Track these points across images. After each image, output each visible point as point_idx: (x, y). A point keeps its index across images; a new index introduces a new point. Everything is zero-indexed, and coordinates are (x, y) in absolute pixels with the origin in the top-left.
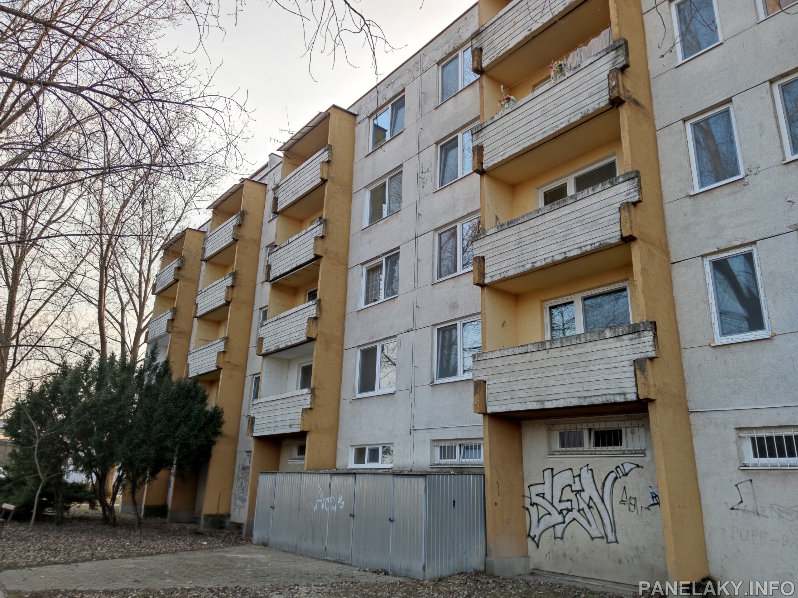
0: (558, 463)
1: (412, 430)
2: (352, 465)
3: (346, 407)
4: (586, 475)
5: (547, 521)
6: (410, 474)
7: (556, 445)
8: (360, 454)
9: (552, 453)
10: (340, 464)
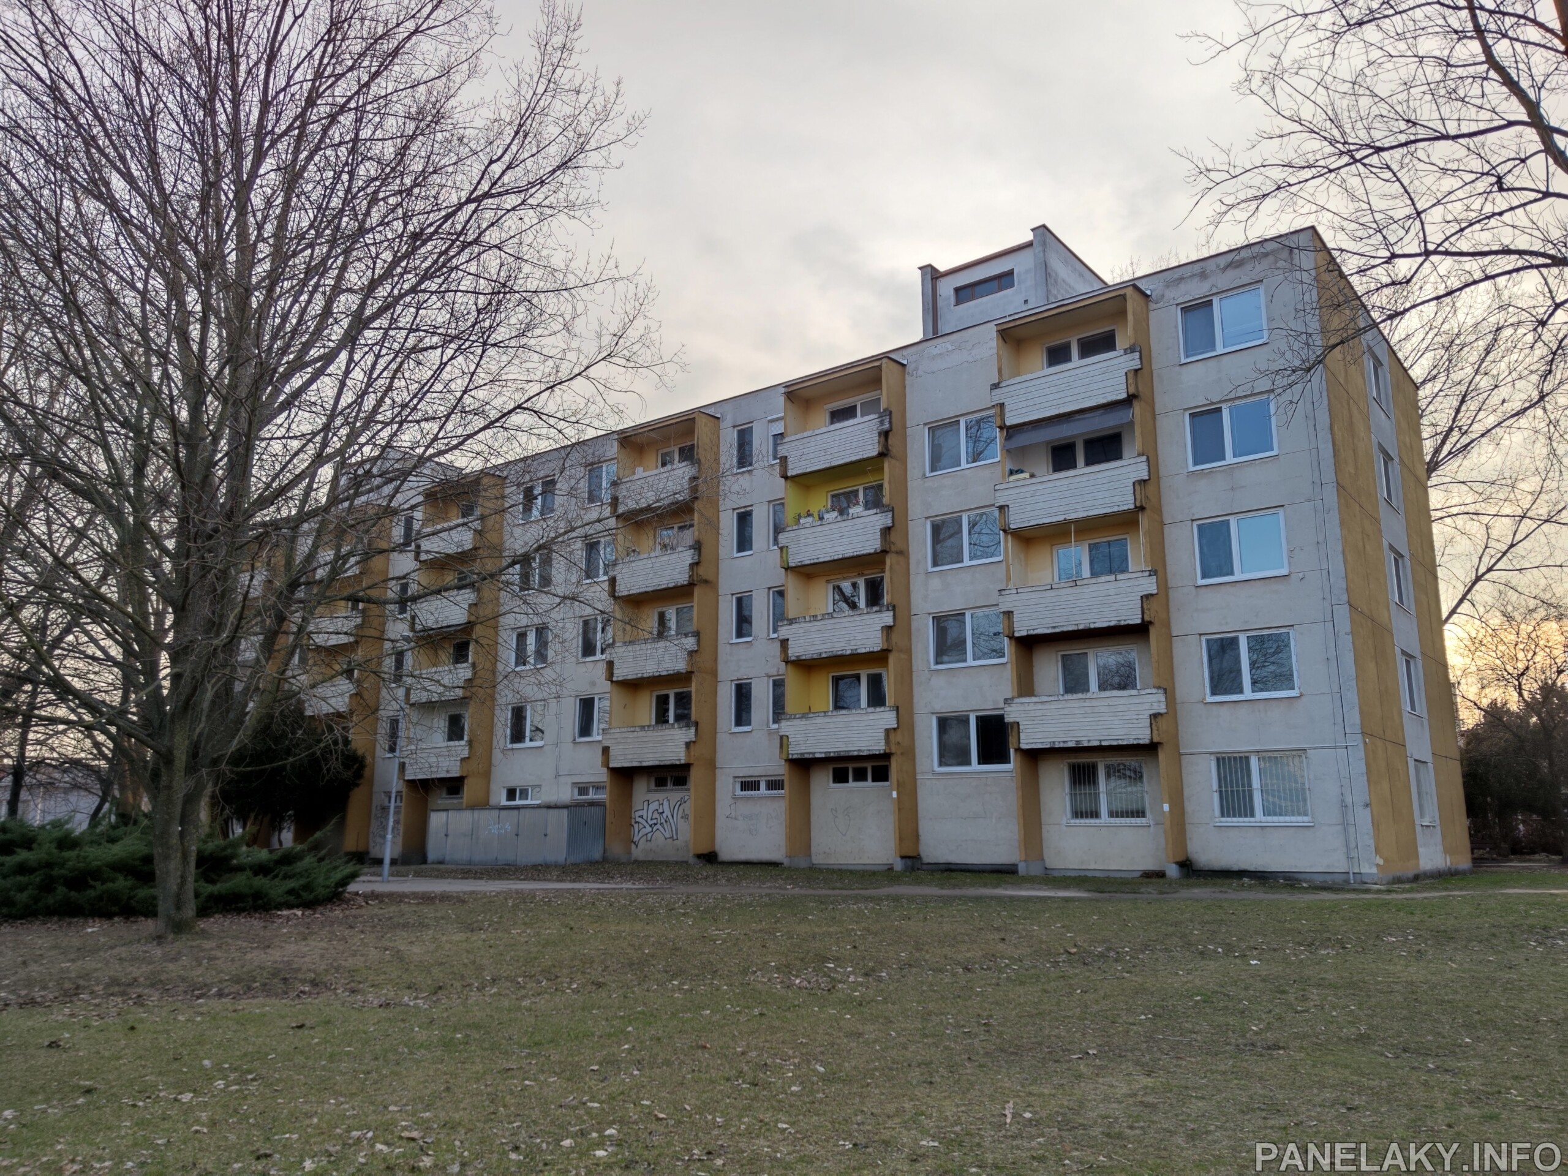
0: (652, 796)
1: (557, 776)
2: (504, 802)
3: (497, 755)
4: (666, 803)
5: (644, 831)
6: (556, 807)
7: (652, 785)
8: (511, 794)
9: (649, 791)
10: (493, 801)
